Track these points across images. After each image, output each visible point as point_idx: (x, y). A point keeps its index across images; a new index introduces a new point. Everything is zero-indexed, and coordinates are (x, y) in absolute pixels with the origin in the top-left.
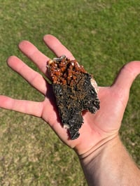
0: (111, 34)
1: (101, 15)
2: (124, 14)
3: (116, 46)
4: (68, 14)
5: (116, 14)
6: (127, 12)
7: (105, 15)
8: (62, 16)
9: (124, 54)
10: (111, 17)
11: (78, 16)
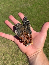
0: (30, 15)
1: (28, 8)
2: (36, 8)
3: (31, 19)
4: (17, 8)
5: (33, 8)
6: (37, 7)
7: (29, 8)
8: (15, 9)
9: (33, 22)
10: (31, 9)
11: (20, 9)
